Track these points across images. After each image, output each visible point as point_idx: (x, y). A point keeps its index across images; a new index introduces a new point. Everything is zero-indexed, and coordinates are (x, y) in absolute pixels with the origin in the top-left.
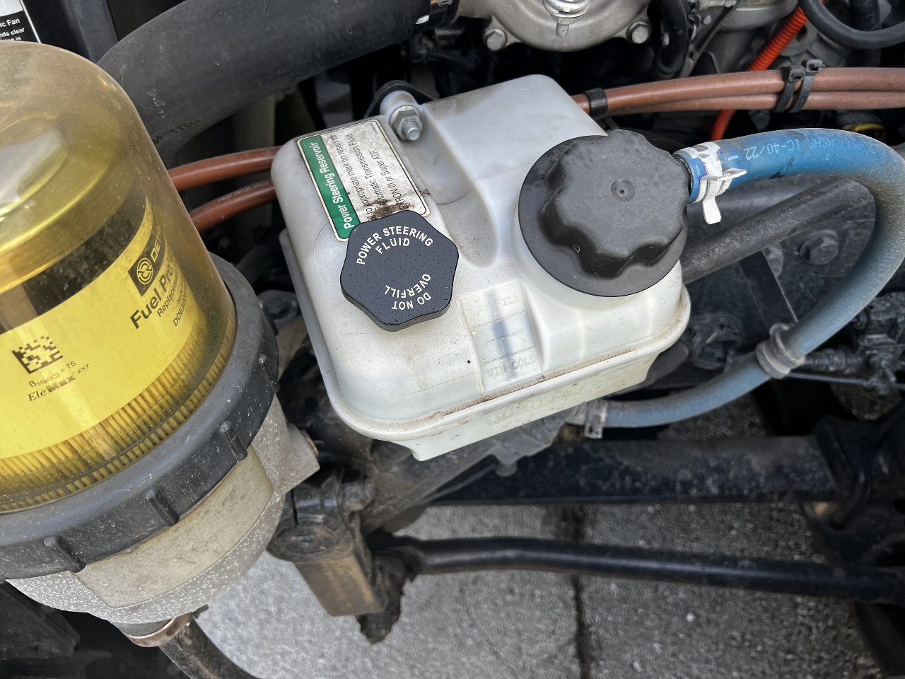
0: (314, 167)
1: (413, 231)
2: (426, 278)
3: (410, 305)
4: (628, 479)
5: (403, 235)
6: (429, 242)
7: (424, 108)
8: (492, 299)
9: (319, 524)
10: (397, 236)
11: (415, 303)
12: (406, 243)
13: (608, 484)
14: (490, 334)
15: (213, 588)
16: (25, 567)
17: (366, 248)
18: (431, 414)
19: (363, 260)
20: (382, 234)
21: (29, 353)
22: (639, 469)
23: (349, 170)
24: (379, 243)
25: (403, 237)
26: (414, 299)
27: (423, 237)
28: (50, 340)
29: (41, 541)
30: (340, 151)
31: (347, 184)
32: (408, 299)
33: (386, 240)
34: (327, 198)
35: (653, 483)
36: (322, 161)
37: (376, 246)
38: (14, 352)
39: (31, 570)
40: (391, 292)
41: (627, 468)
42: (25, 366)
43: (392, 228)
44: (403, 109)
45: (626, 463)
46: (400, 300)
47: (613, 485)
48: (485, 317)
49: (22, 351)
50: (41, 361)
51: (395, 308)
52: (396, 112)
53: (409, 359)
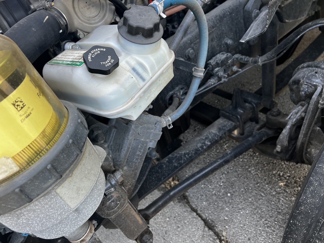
1: (99, 49)
2: (109, 57)
3: (110, 64)
4: (187, 156)
5: (98, 51)
6: (104, 50)
8: (127, 62)
9: (113, 192)
10: (96, 52)
11: (111, 63)
12: (99, 52)
13: (183, 160)
17: (89, 57)
19: (91, 60)
20: (91, 53)
21: (16, 104)
24: (92, 55)
25: (97, 51)
26: (110, 62)
27: (102, 49)
28: (20, 99)
31: (70, 60)
32: (108, 63)
33: (94, 54)
34: (68, 64)
37: (92, 56)
38: (12, 104)
40: (103, 63)
42: (17, 109)
43: (93, 51)
46: (106, 64)
47: (184, 160)
49: (14, 103)
50: (21, 107)
51: (106, 66)
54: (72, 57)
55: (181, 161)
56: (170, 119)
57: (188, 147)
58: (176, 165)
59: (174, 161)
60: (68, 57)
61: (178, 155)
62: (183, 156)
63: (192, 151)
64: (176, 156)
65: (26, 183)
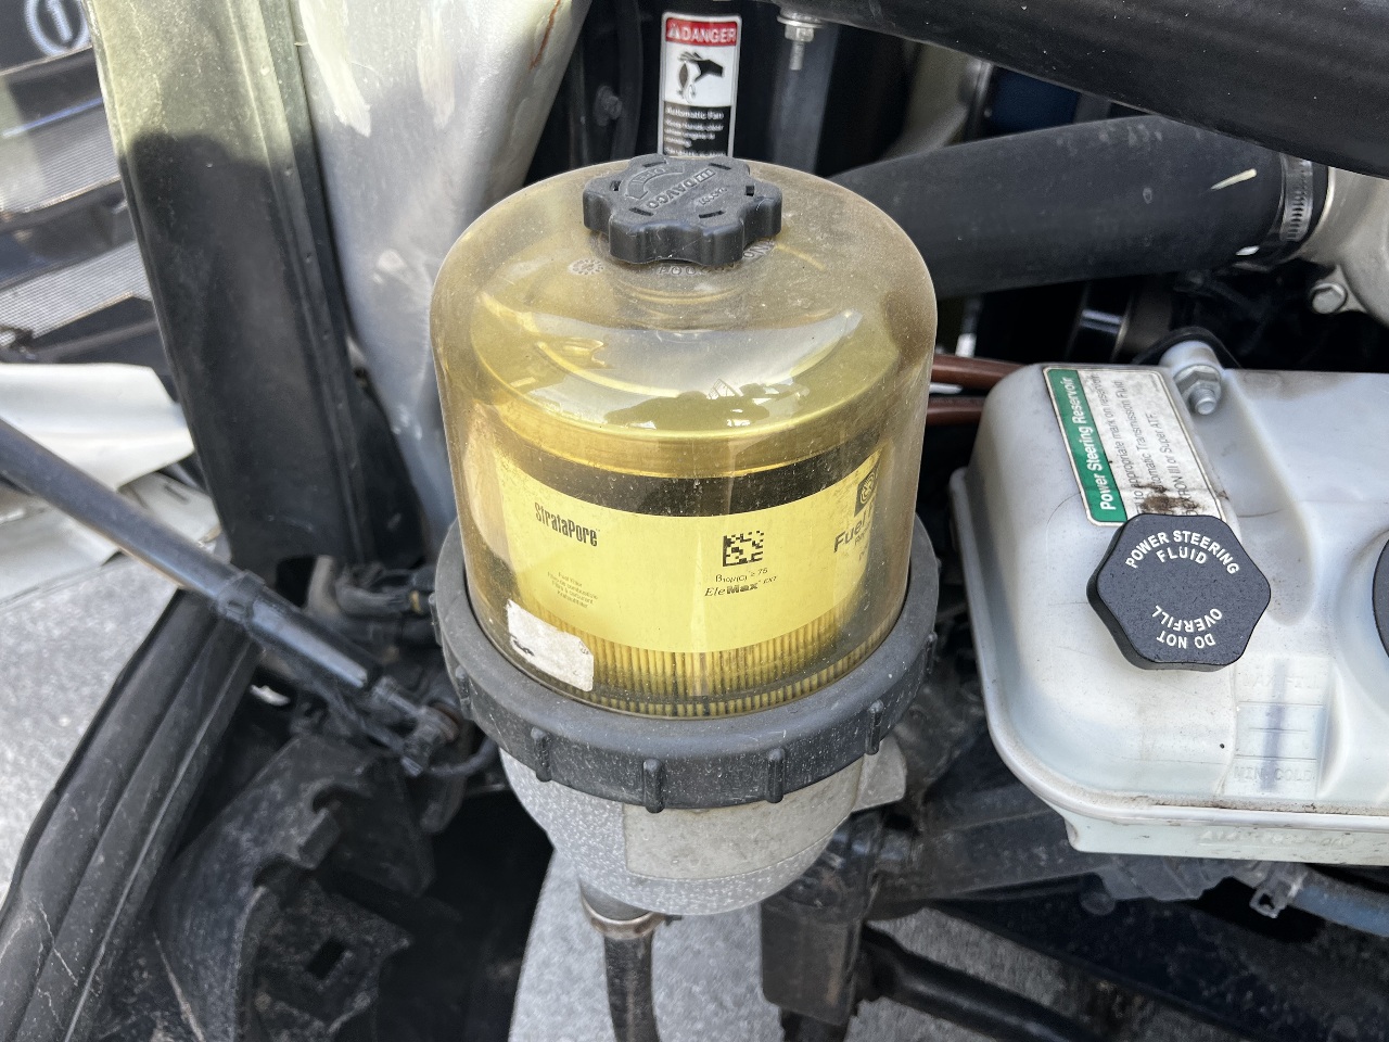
0: (1066, 413)
1: (1215, 547)
2: (1215, 615)
3: (1183, 643)
4: (1249, 995)
5: (1202, 549)
6: (1233, 569)
7: (1231, 376)
8: (1281, 674)
9: (833, 868)
10: (1191, 546)
11: (1191, 644)
12: (1202, 559)
13: (1214, 990)
14: (1260, 718)
15: (732, 897)
16: (602, 783)
17: (1144, 547)
18: (1135, 794)
19: (1137, 562)
20: (1170, 536)
21: (737, 544)
22: (1272, 988)
23: (1115, 430)
24: (1163, 547)
25: (1199, 549)
26: (1191, 637)
27: (1226, 559)
28: (762, 538)
29: (642, 760)
30: (1104, 401)
31: (1111, 451)
32: (1183, 633)
33: (1175, 546)
34: (1080, 460)
35: (1290, 1020)
36: (1076, 405)
37: (1158, 549)
38: (725, 537)
39: (604, 789)
40: (1161, 617)
41: (1253, 978)
42: (725, 556)
43: (1187, 533)
44: (1201, 369)
45: (1253, 969)
46: (1170, 631)
47: (1222, 995)
48: (1262, 692)
49: (733, 539)
50: (741, 557)
51: (1161, 639)
52: (1190, 371)
53: (1141, 711)
54: (1128, 437)
55: (1202, 983)
56: (1295, 888)
57: (1295, 975)
58: (1172, 970)
59: (1182, 949)
60: (1121, 419)
61: (1223, 953)
62: (1232, 978)
63: (1293, 1010)
64: (1212, 947)
65: (567, 742)
